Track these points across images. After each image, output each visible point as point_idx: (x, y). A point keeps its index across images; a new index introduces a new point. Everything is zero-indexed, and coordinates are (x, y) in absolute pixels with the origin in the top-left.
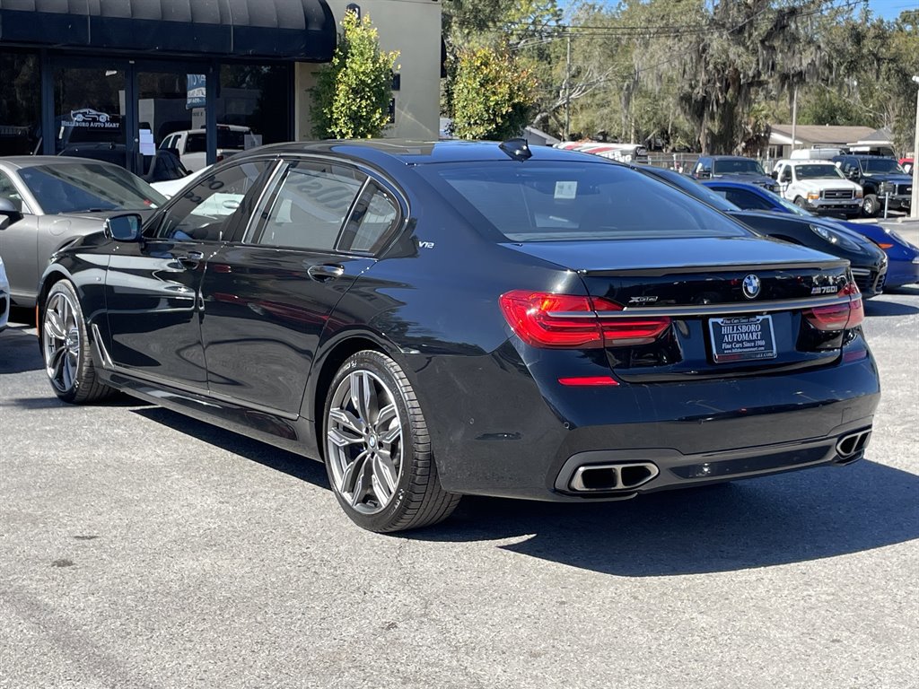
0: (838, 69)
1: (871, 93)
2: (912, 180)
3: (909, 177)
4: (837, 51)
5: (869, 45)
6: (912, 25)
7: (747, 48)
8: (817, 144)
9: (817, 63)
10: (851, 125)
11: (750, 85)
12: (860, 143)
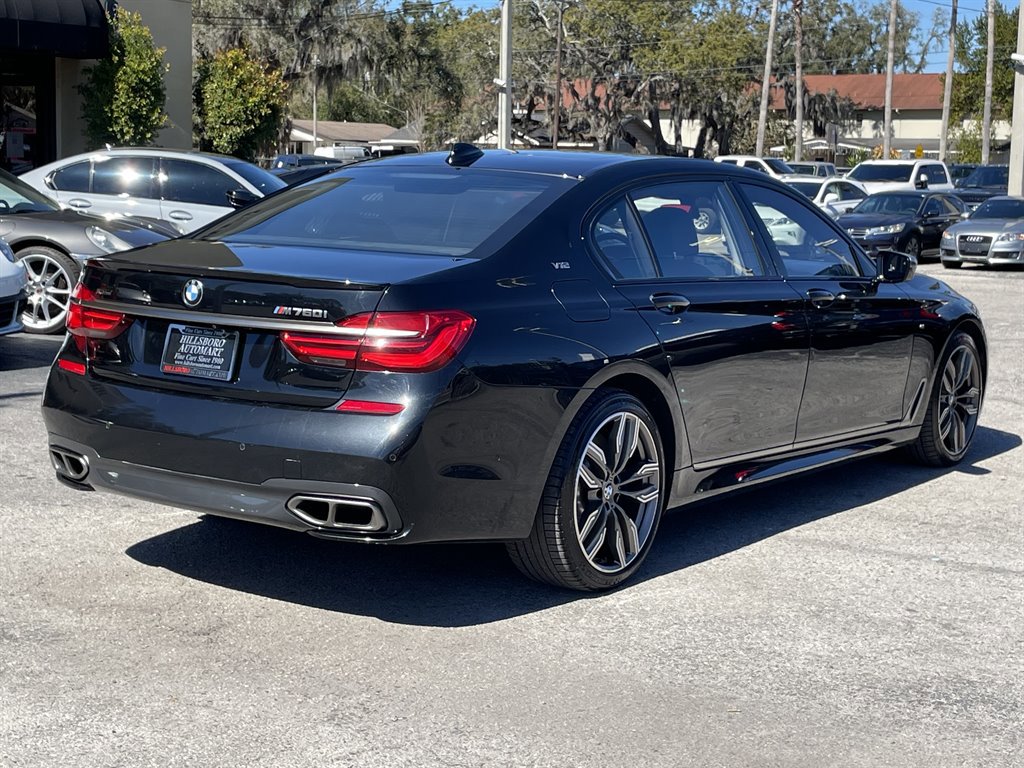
0: (379, 66)
4: (378, 46)
5: (409, 40)
8: (338, 142)
9: (358, 57)
10: (368, 122)
12: (383, 141)
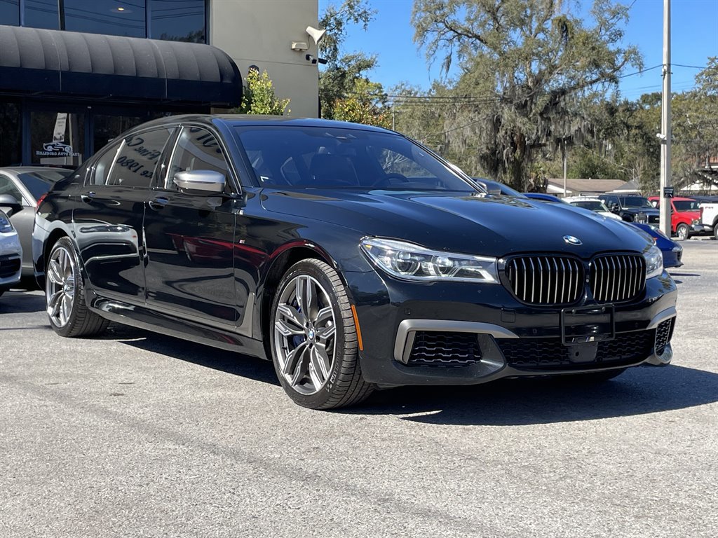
0: (598, 135)
1: (622, 155)
2: (659, 212)
3: (656, 210)
4: (597, 121)
5: (620, 115)
6: (650, 104)
7: (529, 119)
8: (582, 193)
9: (582, 130)
10: (608, 179)
11: (532, 146)
